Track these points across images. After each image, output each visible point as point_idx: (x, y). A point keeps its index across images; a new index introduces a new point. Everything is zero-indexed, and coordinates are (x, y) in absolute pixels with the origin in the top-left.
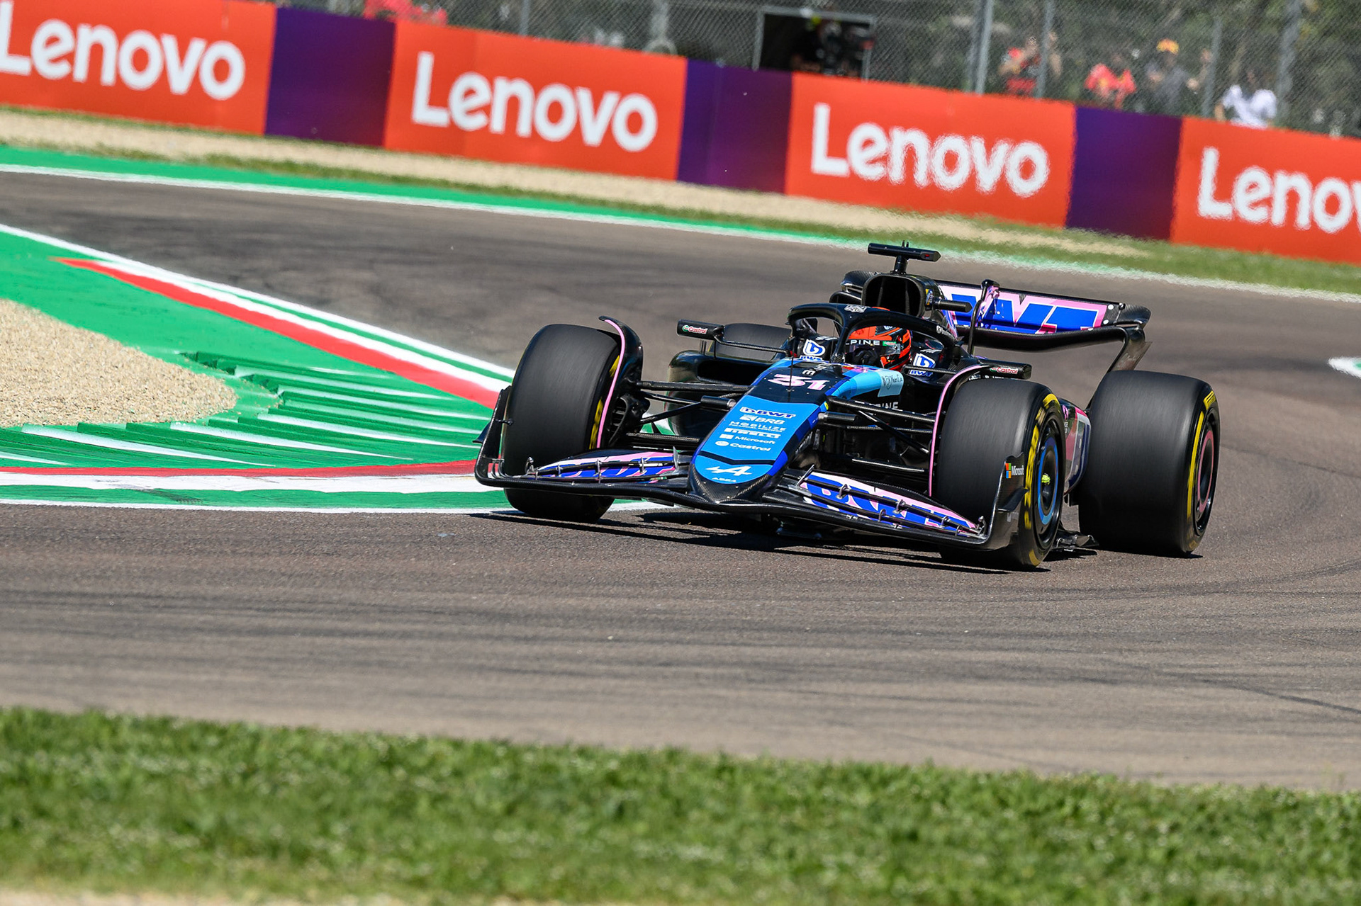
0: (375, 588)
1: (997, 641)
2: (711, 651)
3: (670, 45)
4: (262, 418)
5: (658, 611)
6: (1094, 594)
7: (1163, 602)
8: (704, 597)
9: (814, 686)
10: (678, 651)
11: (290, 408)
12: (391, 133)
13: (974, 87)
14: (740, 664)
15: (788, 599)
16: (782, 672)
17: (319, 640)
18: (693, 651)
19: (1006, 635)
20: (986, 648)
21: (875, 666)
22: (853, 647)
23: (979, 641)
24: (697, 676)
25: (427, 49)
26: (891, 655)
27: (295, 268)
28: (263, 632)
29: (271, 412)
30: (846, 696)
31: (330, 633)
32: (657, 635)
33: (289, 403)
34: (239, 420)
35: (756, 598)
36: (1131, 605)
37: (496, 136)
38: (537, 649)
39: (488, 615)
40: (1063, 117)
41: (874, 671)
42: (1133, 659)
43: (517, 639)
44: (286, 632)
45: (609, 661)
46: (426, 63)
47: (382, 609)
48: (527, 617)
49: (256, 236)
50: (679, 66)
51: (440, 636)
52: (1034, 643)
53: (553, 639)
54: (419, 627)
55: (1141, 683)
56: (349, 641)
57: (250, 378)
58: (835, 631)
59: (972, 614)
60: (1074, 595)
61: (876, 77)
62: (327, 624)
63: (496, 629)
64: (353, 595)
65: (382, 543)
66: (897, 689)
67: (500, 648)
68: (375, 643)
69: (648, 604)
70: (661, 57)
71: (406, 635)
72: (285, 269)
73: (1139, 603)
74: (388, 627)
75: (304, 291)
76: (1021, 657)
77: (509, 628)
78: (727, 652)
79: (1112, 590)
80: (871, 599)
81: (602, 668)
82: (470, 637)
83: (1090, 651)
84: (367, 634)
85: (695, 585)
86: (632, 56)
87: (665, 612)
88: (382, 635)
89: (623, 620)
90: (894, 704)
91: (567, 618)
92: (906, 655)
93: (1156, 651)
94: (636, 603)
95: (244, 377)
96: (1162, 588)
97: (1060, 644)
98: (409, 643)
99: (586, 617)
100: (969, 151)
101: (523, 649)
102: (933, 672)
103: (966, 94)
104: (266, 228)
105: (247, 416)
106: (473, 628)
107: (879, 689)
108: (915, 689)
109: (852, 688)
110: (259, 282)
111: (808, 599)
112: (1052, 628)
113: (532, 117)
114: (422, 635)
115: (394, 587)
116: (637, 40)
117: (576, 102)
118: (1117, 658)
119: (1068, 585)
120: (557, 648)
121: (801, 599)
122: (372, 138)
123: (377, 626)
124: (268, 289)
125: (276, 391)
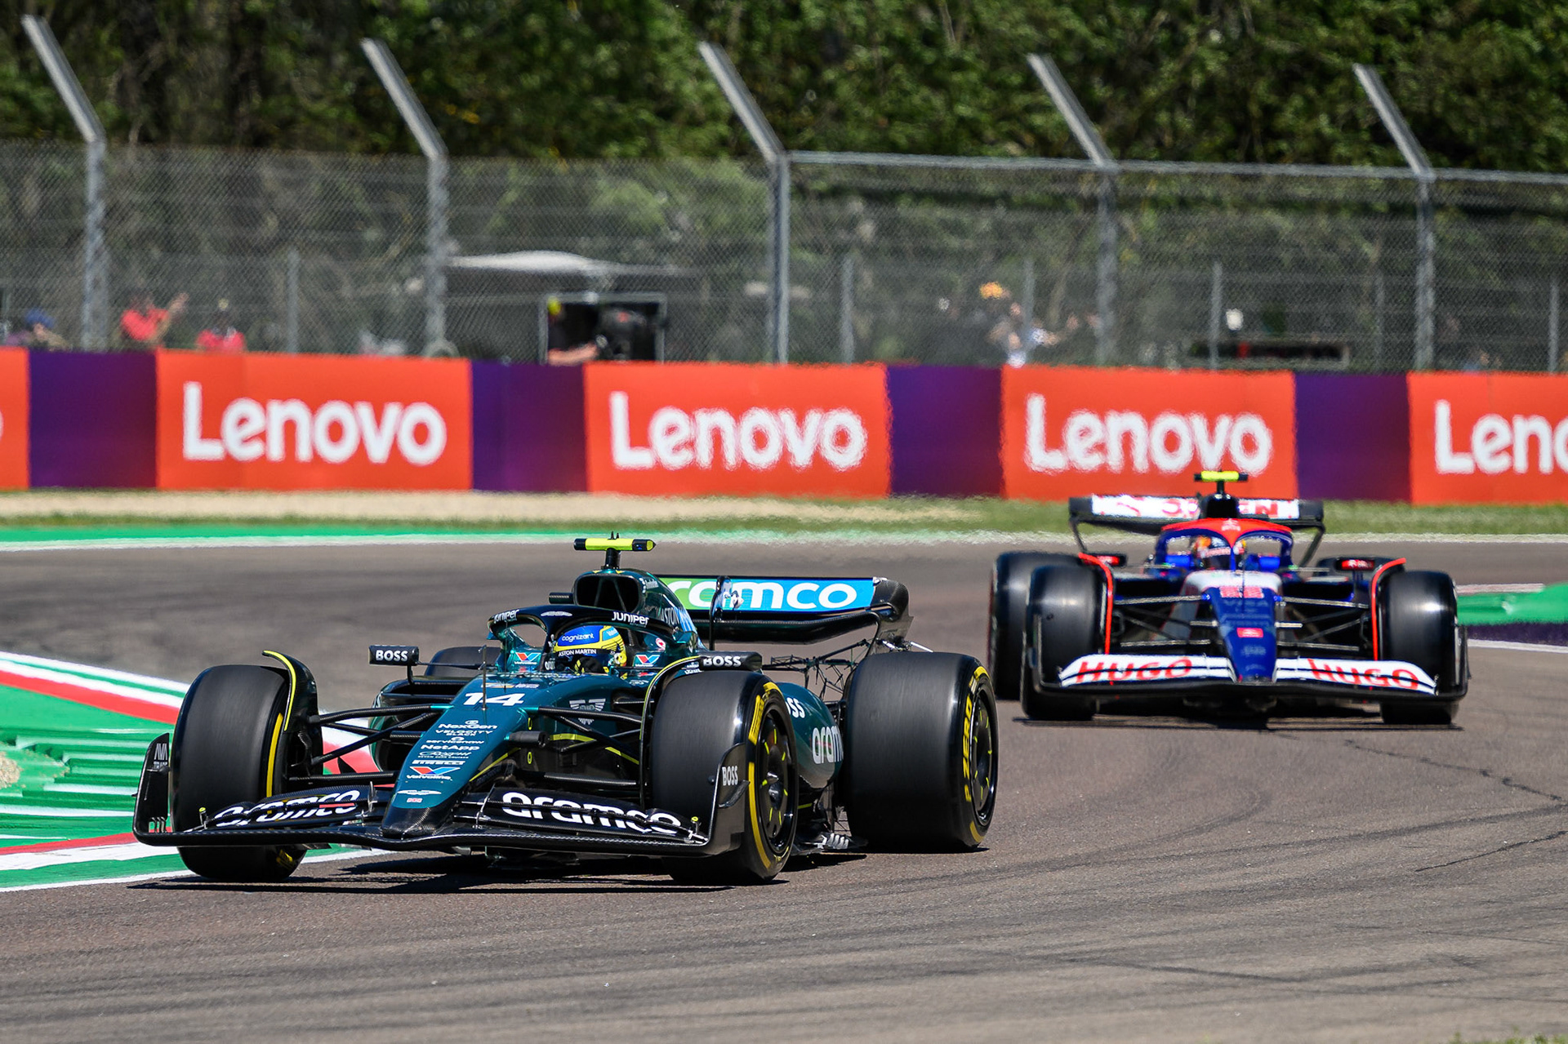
0: (180, 956)
1: (848, 942)
2: (542, 985)
3: (450, 347)
4: (48, 788)
5: (483, 949)
6: (947, 882)
7: (1021, 882)
8: (532, 928)
9: (655, 1011)
10: (507, 988)
11: (78, 775)
12: (164, 473)
13: (776, 357)
14: (575, 995)
15: (622, 921)
16: (620, 999)
17: (124, 1018)
18: (524, 987)
19: (856, 934)
20: (835, 951)
21: (718, 982)
22: (693, 964)
23: (828, 944)
24: (529, 1012)
25: (193, 379)
26: (734, 969)
27: (73, 626)
28: (62, 1015)
29: (58, 781)
30: (689, 1018)
31: (135, 1009)
32: (484, 974)
33: (76, 770)
34: (24, 793)
35: (587, 924)
36: (985, 889)
37: (274, 464)
38: (357, 1003)
39: (304, 972)
40: (874, 379)
41: (717, 988)
42: (993, 946)
43: (335, 995)
44: (88, 1013)
45: (433, 1008)
46: (193, 394)
47: (188, 978)
48: (342, 970)
49: (30, 597)
50: (460, 370)
51: (253, 1000)
52: (886, 939)
53: (374, 990)
54: (230, 992)
55: (1002, 970)
56: (156, 1016)
57: (33, 748)
58: (673, 950)
59: (819, 915)
60: (926, 884)
61: (672, 358)
62: (132, 1000)
63: (312, 986)
64: (157, 966)
65: (184, 907)
66: (742, 1004)
67: (317, 1006)
68: (184, 1014)
69: (472, 942)
70: (442, 362)
71: (216, 1003)
72: (62, 628)
73: (995, 885)
74: (196, 996)
75: (84, 649)
76: (874, 956)
77: (326, 984)
78: (559, 984)
79: (966, 874)
80: (710, 911)
81: (426, 1015)
82: (285, 998)
83: (946, 942)
84: (175, 1006)
85: (522, 917)
86: (413, 363)
87: (492, 949)
88: (190, 1005)
89: (447, 963)
90: (740, 1021)
91: (387, 966)
92: (751, 966)
93: (1017, 934)
94: (459, 943)
95: (28, 748)
96: (1019, 866)
97: (914, 937)
98: (220, 1010)
99: (407, 963)
100: (779, 425)
101: (342, 1004)
102: (780, 982)
103: (768, 366)
104: (37, 587)
105: (32, 789)
106: (287, 988)
107: (724, 1006)
108: (761, 1003)
109: (694, 1008)
110: (35, 646)
111: (642, 919)
112: (905, 922)
113: (312, 438)
114: (233, 1001)
115: (200, 953)
116: (416, 345)
117: (356, 419)
118: (975, 946)
119: (920, 874)
120: (378, 1000)
121: (637, 919)
122: (144, 479)
123: (185, 996)
124: (46, 651)
125: (61, 758)
